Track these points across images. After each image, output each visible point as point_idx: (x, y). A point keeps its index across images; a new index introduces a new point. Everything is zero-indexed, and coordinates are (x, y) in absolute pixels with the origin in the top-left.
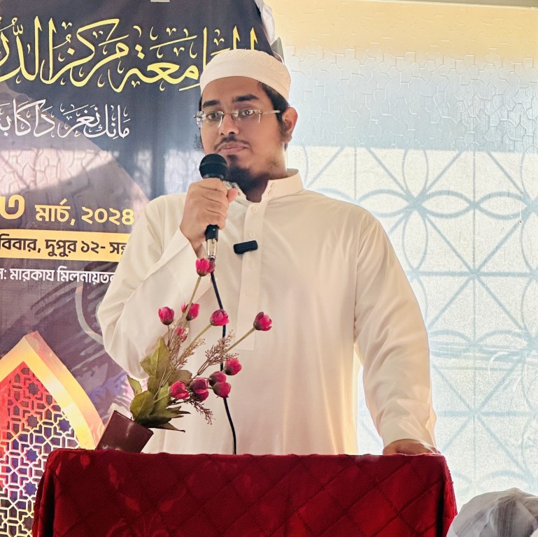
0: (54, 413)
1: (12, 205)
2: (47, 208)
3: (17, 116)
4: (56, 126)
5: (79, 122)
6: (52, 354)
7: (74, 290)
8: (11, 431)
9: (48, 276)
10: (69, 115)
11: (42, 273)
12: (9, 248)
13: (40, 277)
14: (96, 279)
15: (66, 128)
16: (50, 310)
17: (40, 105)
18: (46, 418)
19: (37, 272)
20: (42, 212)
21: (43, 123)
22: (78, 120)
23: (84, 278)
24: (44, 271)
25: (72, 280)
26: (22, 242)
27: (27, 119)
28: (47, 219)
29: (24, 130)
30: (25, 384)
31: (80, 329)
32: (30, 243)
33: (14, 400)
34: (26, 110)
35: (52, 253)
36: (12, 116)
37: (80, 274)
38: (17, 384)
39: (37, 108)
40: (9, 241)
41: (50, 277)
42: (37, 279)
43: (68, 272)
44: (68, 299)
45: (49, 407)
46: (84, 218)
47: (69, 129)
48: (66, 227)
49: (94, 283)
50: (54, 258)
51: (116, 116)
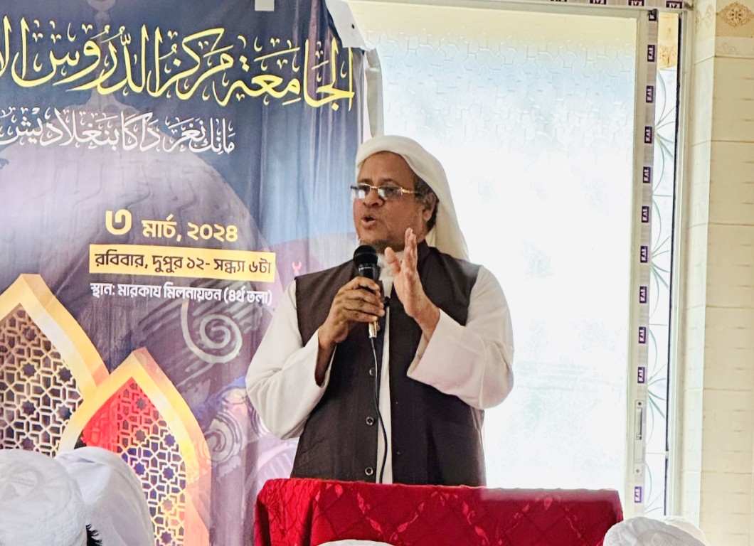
0: (160, 428)
1: (118, 220)
2: (154, 223)
3: (125, 130)
4: (162, 139)
5: (185, 136)
6: (158, 370)
7: (180, 306)
8: (120, 445)
9: (155, 292)
10: (174, 129)
11: (149, 289)
12: (117, 263)
13: (148, 293)
14: (201, 295)
15: (171, 142)
16: (158, 326)
17: (146, 118)
18: (153, 433)
19: (145, 288)
20: (148, 227)
21: (149, 136)
22: (183, 134)
23: (190, 294)
24: (151, 287)
25: (178, 296)
26: (130, 257)
27: (134, 133)
28: (154, 235)
29: (132, 143)
30: (133, 399)
31: (185, 346)
32: (137, 260)
33: (123, 415)
34: (133, 124)
35: (159, 269)
36: (120, 129)
37: (186, 291)
38: (126, 399)
39: (144, 122)
40: (117, 256)
41: (157, 293)
42: (144, 295)
43: (174, 288)
44: (174, 316)
45: (156, 422)
46: (190, 234)
47: (174, 143)
48: (172, 243)
49: (199, 300)
50: (160, 274)
51: (221, 130)
